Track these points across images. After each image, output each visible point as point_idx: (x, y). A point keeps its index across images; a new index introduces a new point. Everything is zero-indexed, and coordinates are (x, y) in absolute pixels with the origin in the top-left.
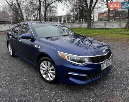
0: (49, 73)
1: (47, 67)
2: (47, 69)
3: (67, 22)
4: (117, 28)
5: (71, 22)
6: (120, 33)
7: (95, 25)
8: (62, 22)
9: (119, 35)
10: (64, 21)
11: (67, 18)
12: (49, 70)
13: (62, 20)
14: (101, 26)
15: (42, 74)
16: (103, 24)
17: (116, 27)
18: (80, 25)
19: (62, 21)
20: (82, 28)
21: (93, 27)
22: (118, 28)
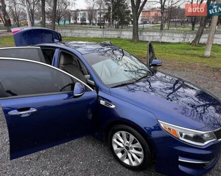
0: (129, 152)
1: (128, 142)
2: (126, 145)
3: (88, 21)
4: (179, 43)
5: (94, 22)
6: (189, 54)
7: (145, 34)
8: (79, 22)
9: (188, 58)
10: (83, 20)
11: (89, 15)
12: (131, 148)
13: (80, 17)
14: (155, 37)
15: (116, 152)
16: (158, 34)
17: (177, 41)
18: (119, 33)
19: (80, 20)
20: (123, 39)
21: (141, 39)
22: (182, 43)
